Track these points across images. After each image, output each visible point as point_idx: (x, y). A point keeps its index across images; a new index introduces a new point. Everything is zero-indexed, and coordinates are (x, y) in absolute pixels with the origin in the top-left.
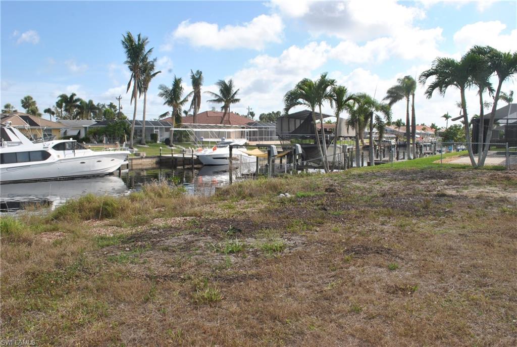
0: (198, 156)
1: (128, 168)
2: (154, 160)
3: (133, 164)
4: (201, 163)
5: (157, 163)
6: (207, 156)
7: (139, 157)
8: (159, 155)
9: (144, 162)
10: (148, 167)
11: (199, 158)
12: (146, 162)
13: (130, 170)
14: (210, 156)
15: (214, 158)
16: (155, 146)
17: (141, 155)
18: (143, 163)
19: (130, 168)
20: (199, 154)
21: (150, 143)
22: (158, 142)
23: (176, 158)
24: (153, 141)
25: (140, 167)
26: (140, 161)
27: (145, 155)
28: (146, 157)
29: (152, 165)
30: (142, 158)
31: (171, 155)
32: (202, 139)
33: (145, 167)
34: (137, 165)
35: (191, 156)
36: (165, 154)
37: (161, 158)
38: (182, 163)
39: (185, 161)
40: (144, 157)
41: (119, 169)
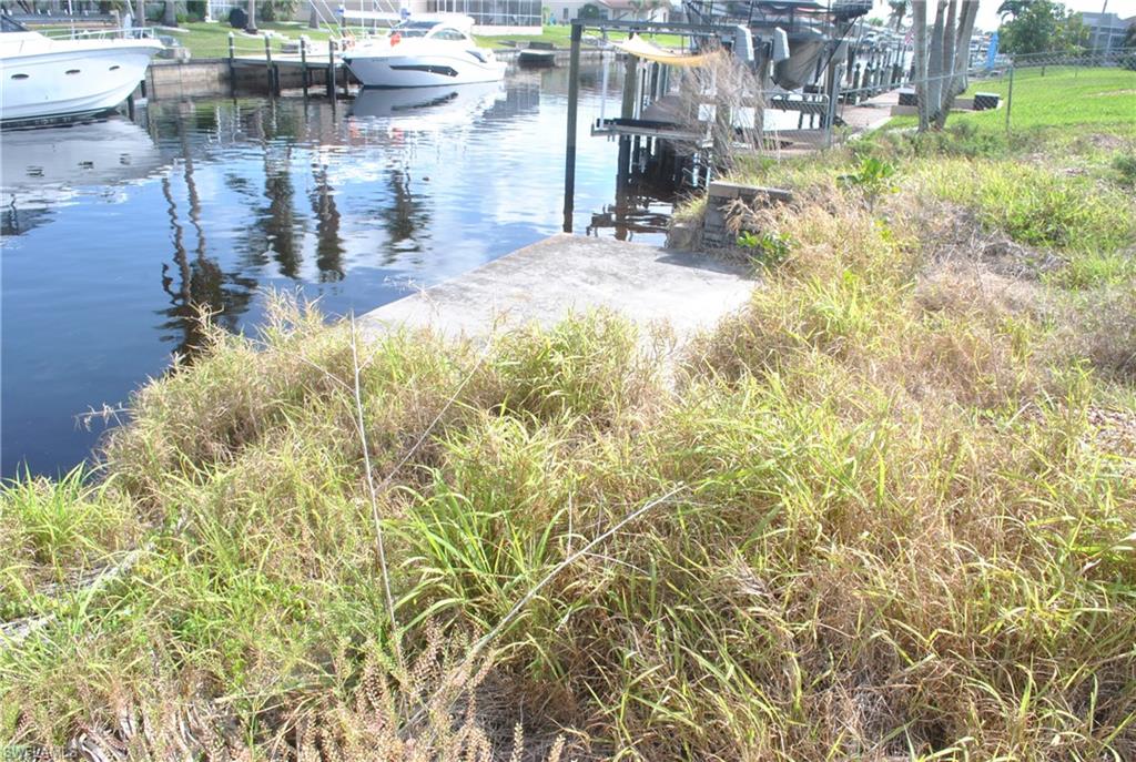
0: (348, 61)
1: (144, 95)
2: (216, 71)
3: (155, 81)
4: (355, 81)
5: (224, 79)
6: (374, 59)
7: (172, 61)
8: (228, 56)
9: (186, 75)
10: (199, 91)
11: (352, 68)
12: (192, 74)
13: (150, 101)
14: (382, 59)
15: (394, 68)
16: (199, 30)
17: (178, 54)
18: (184, 80)
19: (149, 94)
20: (349, 54)
21: (189, 20)
22: (209, 19)
23: (275, 65)
24: (196, 15)
25: (178, 91)
26: (175, 74)
27: (188, 55)
28: (192, 63)
29: (208, 85)
30: (180, 63)
31: (264, 57)
32: (342, 11)
33: (190, 92)
34: (167, 84)
35: (328, 61)
36: (243, 52)
37: (234, 65)
38: (300, 78)
39: (306, 75)
40: (185, 61)
41: (130, 99)
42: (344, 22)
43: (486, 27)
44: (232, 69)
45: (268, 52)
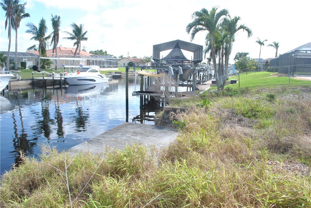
0: (66, 79)
1: (7, 89)
2: (30, 81)
3: (11, 85)
4: (68, 84)
5: (30, 84)
6: (73, 78)
7: (16, 80)
8: (32, 78)
9: (20, 83)
10: (24, 88)
11: (67, 80)
12: (22, 83)
13: (9, 91)
14: (75, 78)
15: (78, 80)
16: (24, 71)
17: (18, 78)
18: (19, 85)
19: (9, 89)
20: (66, 77)
21: (21, 69)
22: (27, 68)
23: (45, 80)
24: (23, 67)
25: (17, 88)
26: (17, 83)
27: (21, 78)
28: (22, 80)
29: (26, 86)
30: (18, 80)
31: (42, 78)
32: (64, 66)
33: (20, 88)
34: (14, 86)
35: (60, 79)
36: (36, 77)
37: (33, 80)
38: (52, 83)
39: (54, 83)
40: (20, 80)
41: (3, 90)
42: (65, 68)
43: (103, 69)
44: (33, 82)
45: (43, 77)
